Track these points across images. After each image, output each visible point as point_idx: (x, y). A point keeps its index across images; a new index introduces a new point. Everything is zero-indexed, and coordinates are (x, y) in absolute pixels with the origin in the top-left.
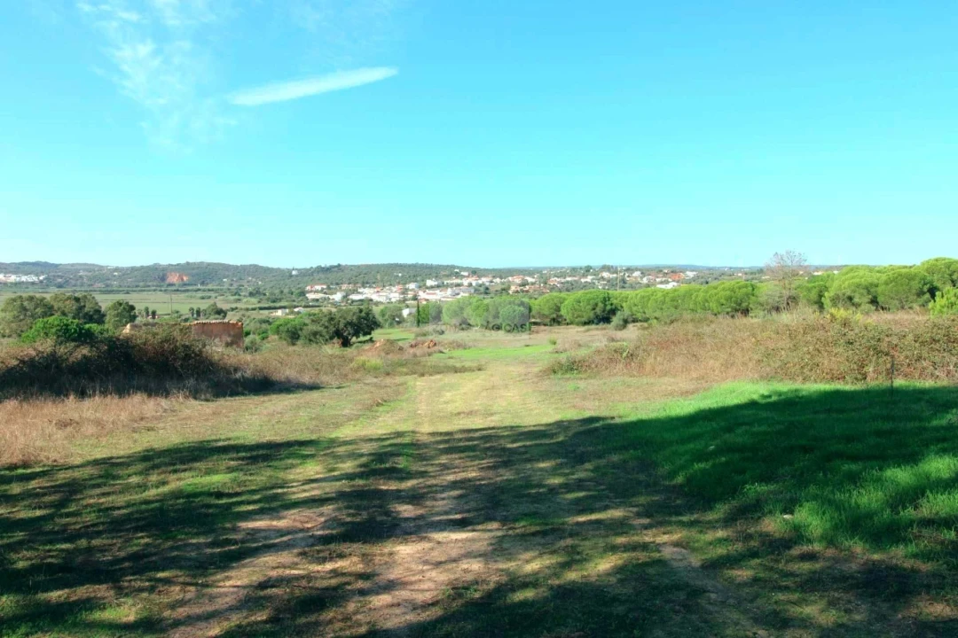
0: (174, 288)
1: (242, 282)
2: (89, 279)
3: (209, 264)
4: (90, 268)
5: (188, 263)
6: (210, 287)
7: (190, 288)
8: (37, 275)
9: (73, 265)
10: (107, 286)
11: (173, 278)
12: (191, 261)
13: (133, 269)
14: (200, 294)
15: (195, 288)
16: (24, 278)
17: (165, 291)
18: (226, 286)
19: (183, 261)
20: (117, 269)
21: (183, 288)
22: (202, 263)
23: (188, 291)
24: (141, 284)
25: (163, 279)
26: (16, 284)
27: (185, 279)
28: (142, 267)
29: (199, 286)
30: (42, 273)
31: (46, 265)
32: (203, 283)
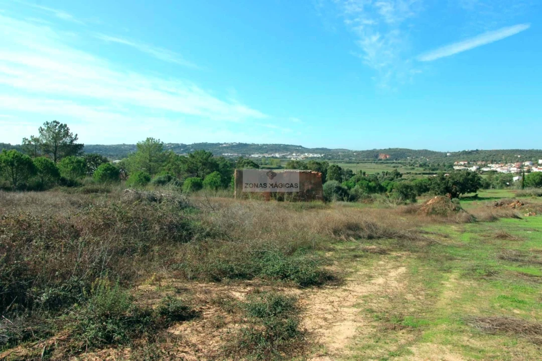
0: (381, 161)
1: (417, 159)
2: (343, 156)
3: (401, 149)
4: (343, 151)
5: (390, 149)
6: (400, 161)
7: (388, 161)
8: (321, 154)
9: (337, 150)
10: (350, 160)
11: (382, 157)
12: (391, 147)
13: (363, 152)
14: (393, 165)
15: (391, 161)
16: (315, 155)
17: (377, 163)
18: (409, 161)
19: (387, 148)
20: (355, 152)
21: (386, 162)
22: (397, 149)
23: (388, 163)
24: (366, 159)
25: (377, 157)
26: (311, 158)
27: (388, 157)
28: (368, 151)
29: (394, 161)
30: (323, 153)
31: (326, 149)
32: (396, 159)
